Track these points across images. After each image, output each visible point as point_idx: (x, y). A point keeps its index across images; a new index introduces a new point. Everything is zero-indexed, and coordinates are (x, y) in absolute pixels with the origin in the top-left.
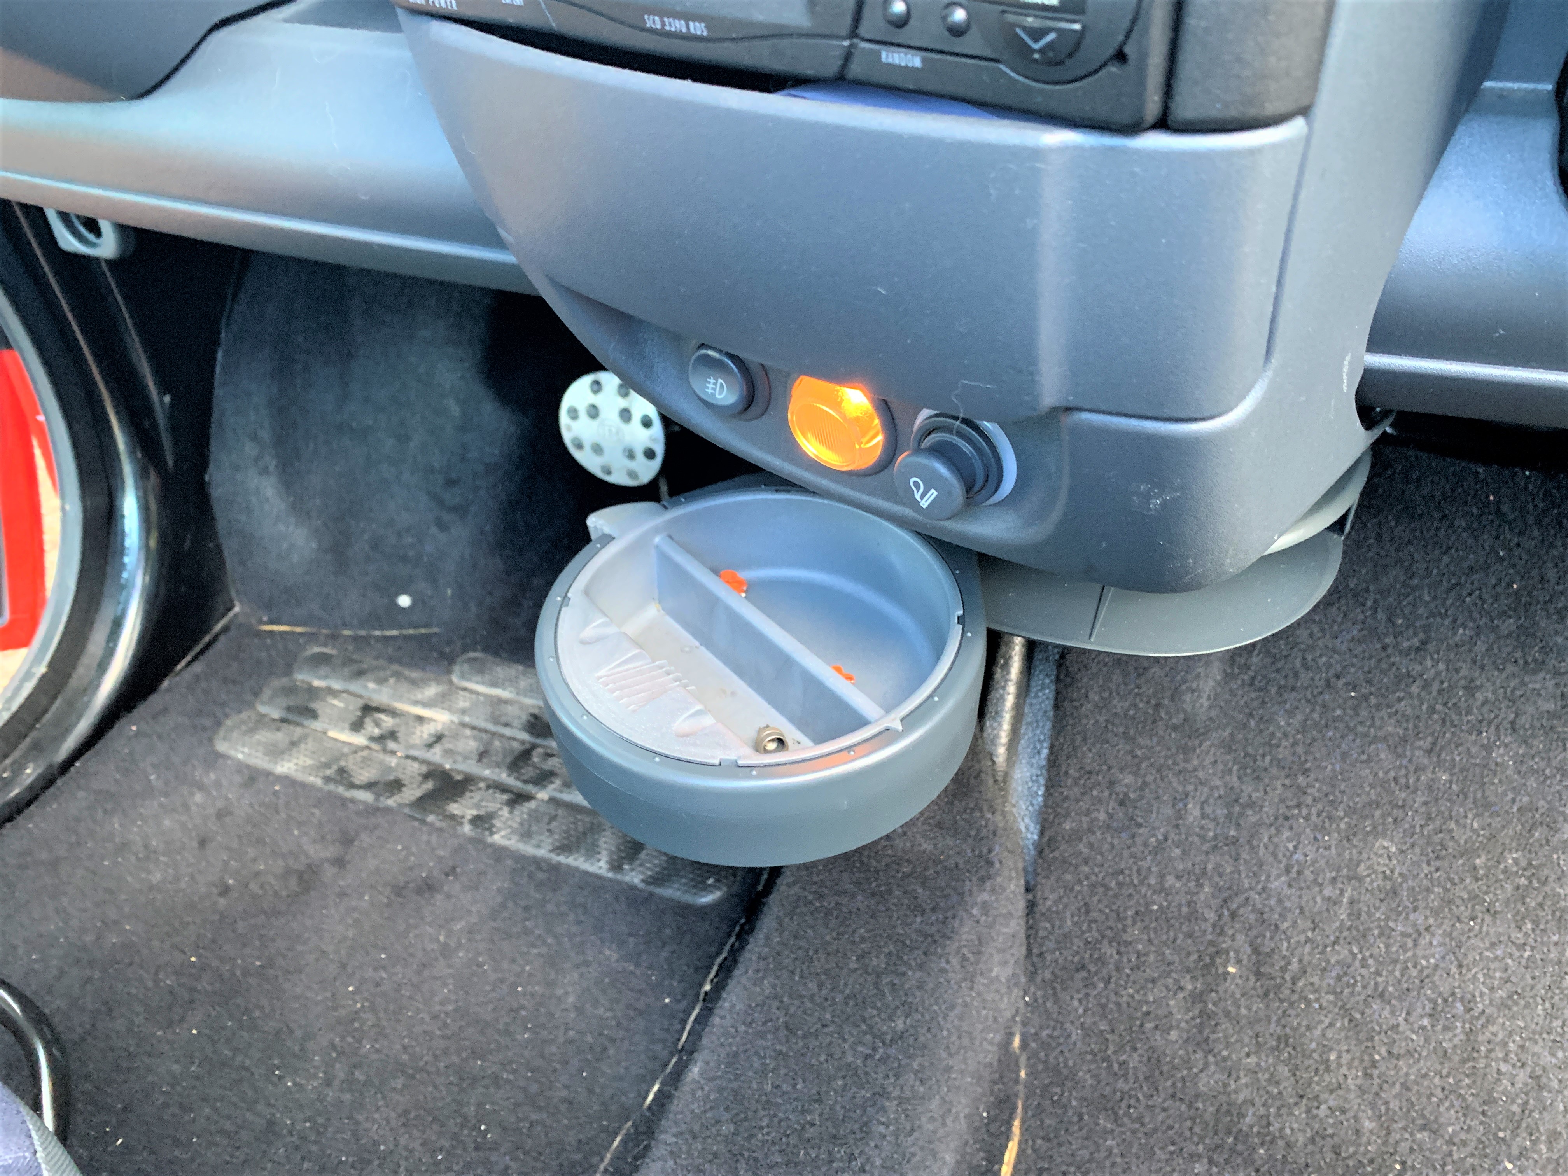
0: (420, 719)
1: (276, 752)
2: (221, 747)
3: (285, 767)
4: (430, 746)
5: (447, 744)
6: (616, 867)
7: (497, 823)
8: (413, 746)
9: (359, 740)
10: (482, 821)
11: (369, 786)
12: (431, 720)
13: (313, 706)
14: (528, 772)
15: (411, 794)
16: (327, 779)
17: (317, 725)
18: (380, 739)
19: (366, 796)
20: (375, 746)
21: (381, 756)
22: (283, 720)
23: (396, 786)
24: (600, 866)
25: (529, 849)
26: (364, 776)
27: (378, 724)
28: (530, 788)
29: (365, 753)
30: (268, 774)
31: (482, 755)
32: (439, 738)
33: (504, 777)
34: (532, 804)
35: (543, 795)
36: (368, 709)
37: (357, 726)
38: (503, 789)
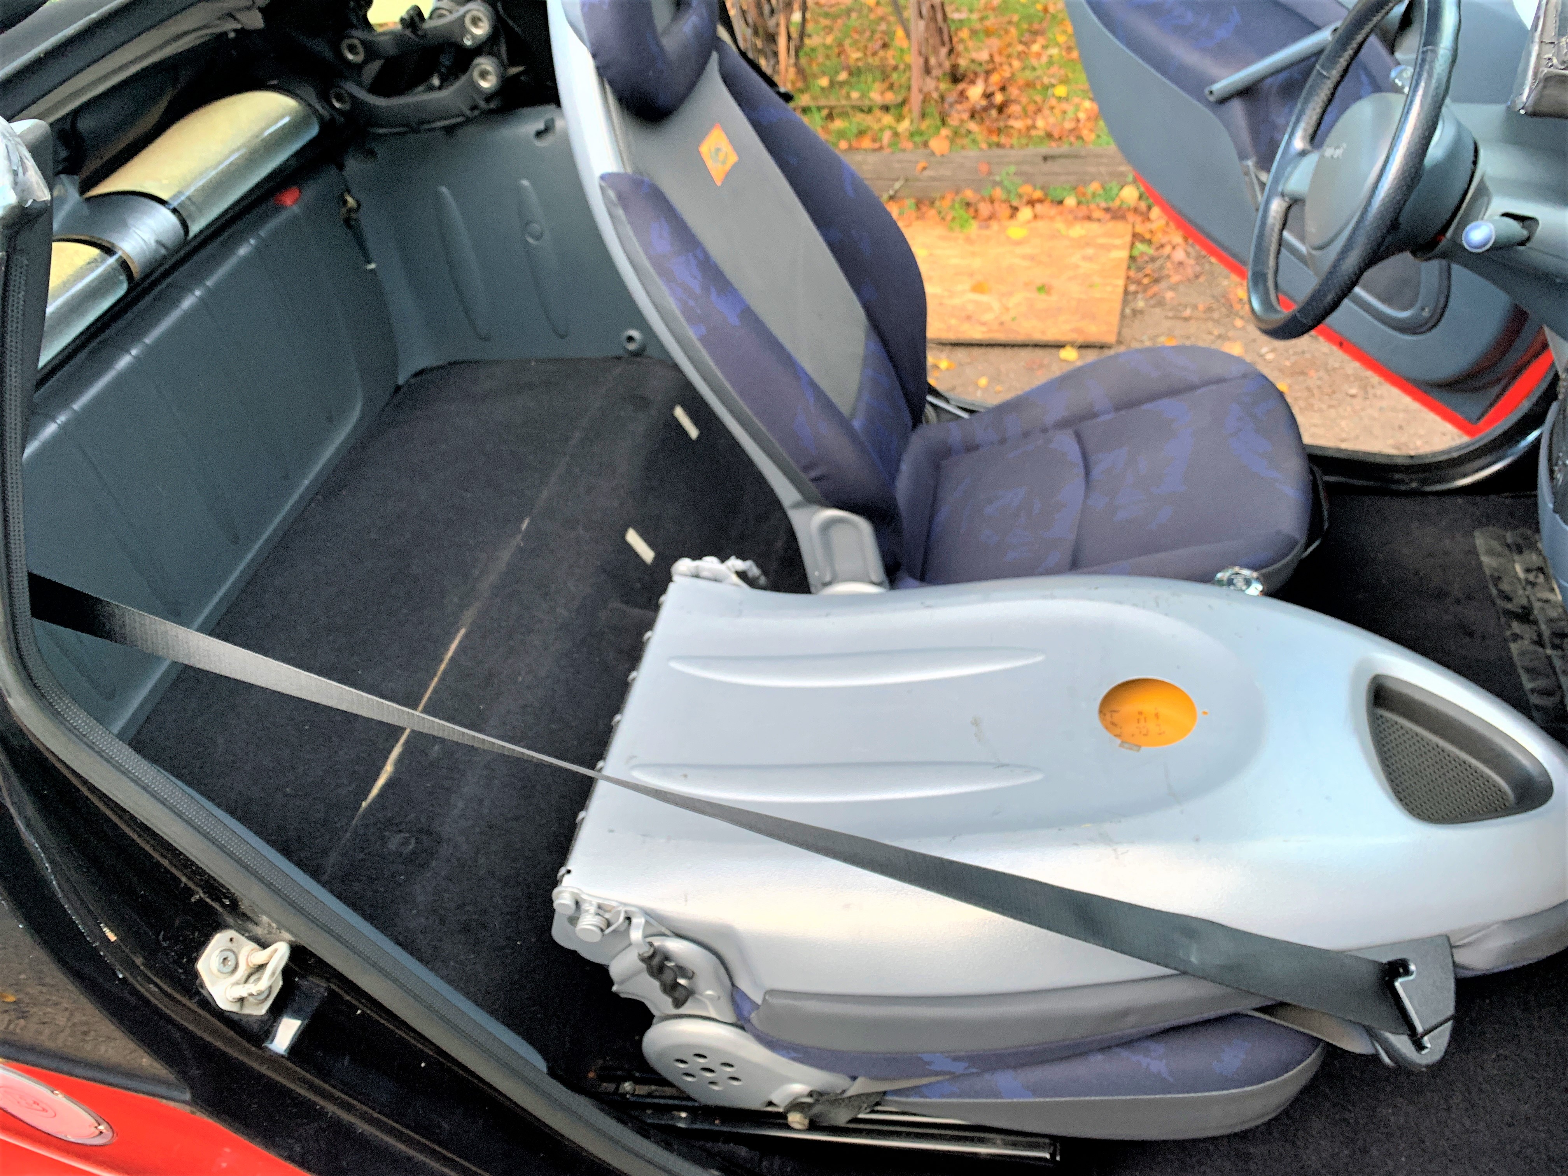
0: (1552, 590)
1: (1490, 552)
2: (1477, 533)
3: (1485, 559)
4: (1539, 600)
5: (1546, 606)
6: (1533, 691)
7: (1519, 642)
8: (1534, 595)
9: (1521, 574)
10: (1516, 637)
11: (1501, 592)
12: (1556, 595)
13: (1524, 549)
14: (1557, 641)
15: (1509, 606)
16: (1492, 576)
17: (1516, 557)
18: (1528, 582)
19: (1494, 591)
20: (1524, 583)
21: (1520, 587)
22: (1508, 546)
23: (1509, 599)
24: (1528, 685)
25: (1516, 658)
26: (1505, 586)
27: (1536, 577)
28: (1549, 646)
29: (1515, 581)
30: (1477, 555)
31: (1551, 621)
32: (1547, 601)
33: (1546, 633)
34: (1540, 649)
35: (1549, 652)
36: (1540, 570)
37: (1528, 570)
38: (1540, 635)
